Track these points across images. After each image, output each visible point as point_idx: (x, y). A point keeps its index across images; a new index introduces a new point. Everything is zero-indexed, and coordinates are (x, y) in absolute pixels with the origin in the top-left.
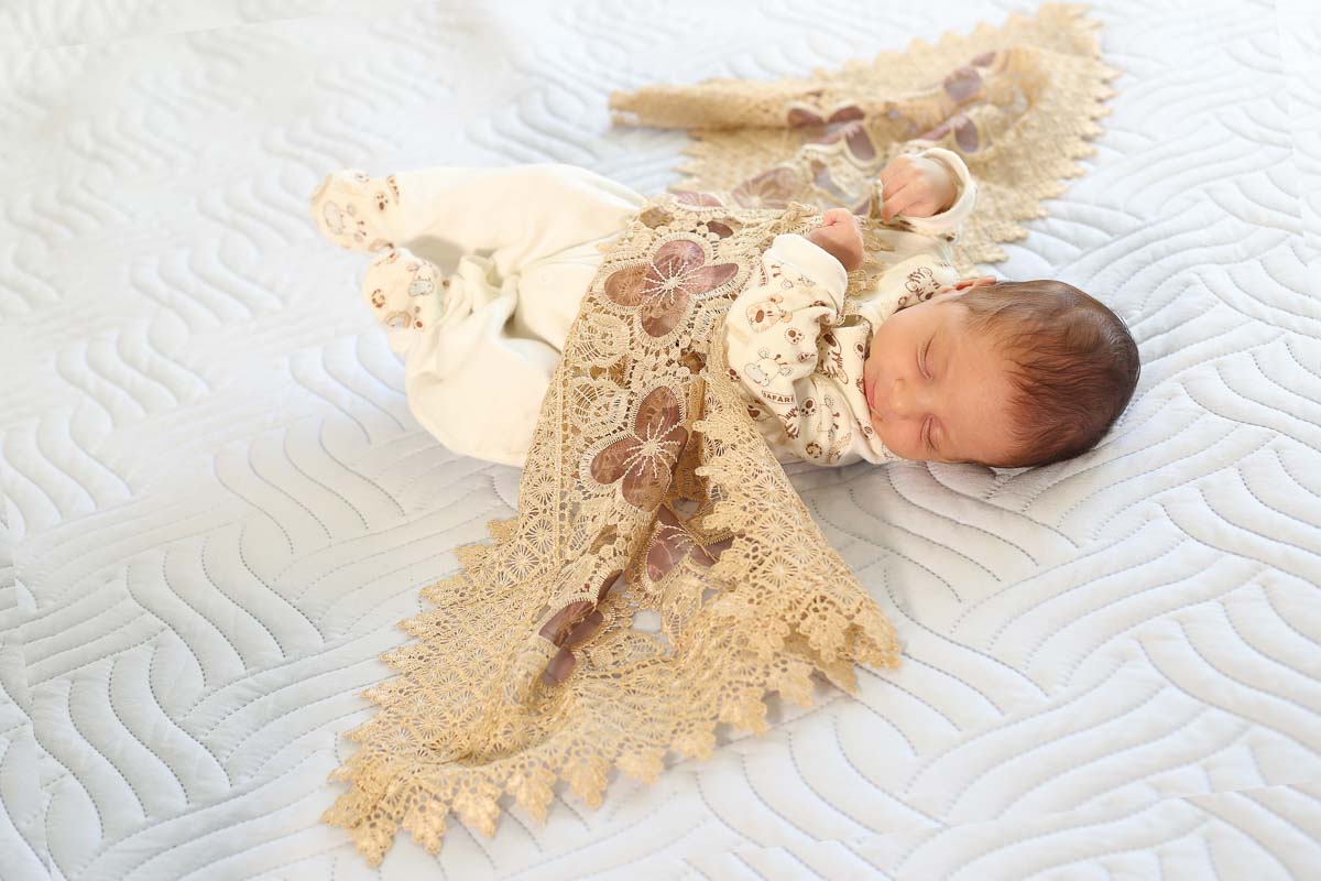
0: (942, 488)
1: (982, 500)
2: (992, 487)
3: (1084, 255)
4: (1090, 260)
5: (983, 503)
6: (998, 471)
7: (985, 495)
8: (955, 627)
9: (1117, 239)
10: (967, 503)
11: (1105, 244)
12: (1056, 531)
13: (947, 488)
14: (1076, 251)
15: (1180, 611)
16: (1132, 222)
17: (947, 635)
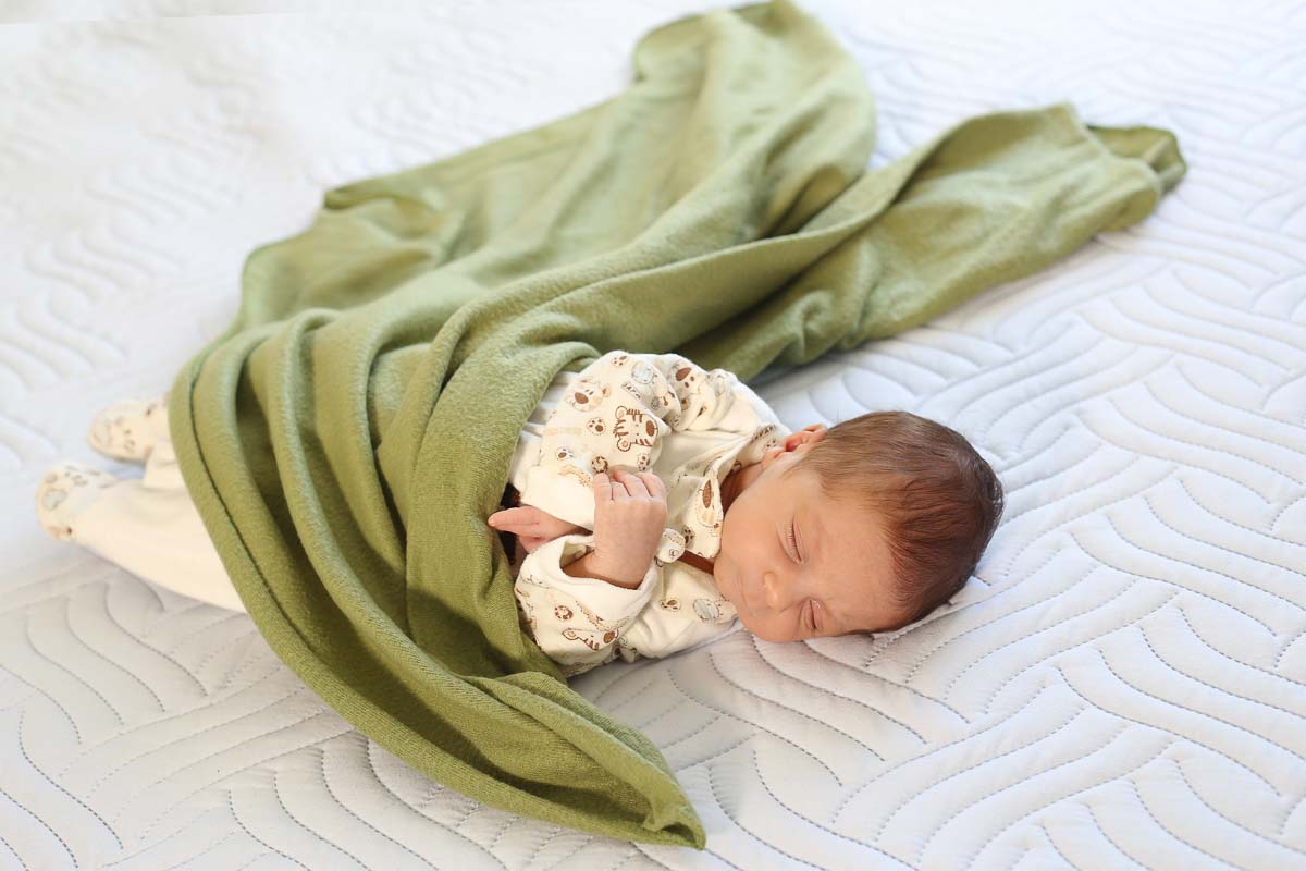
0: (815, 656)
1: (862, 668)
2: (872, 653)
3: (949, 386)
4: (958, 393)
5: (861, 672)
6: (876, 636)
7: (863, 662)
8: (837, 815)
9: (985, 372)
10: (845, 673)
11: (973, 376)
12: (944, 705)
13: (821, 655)
14: (939, 381)
15: (1086, 792)
16: (1002, 354)
17: (830, 826)
